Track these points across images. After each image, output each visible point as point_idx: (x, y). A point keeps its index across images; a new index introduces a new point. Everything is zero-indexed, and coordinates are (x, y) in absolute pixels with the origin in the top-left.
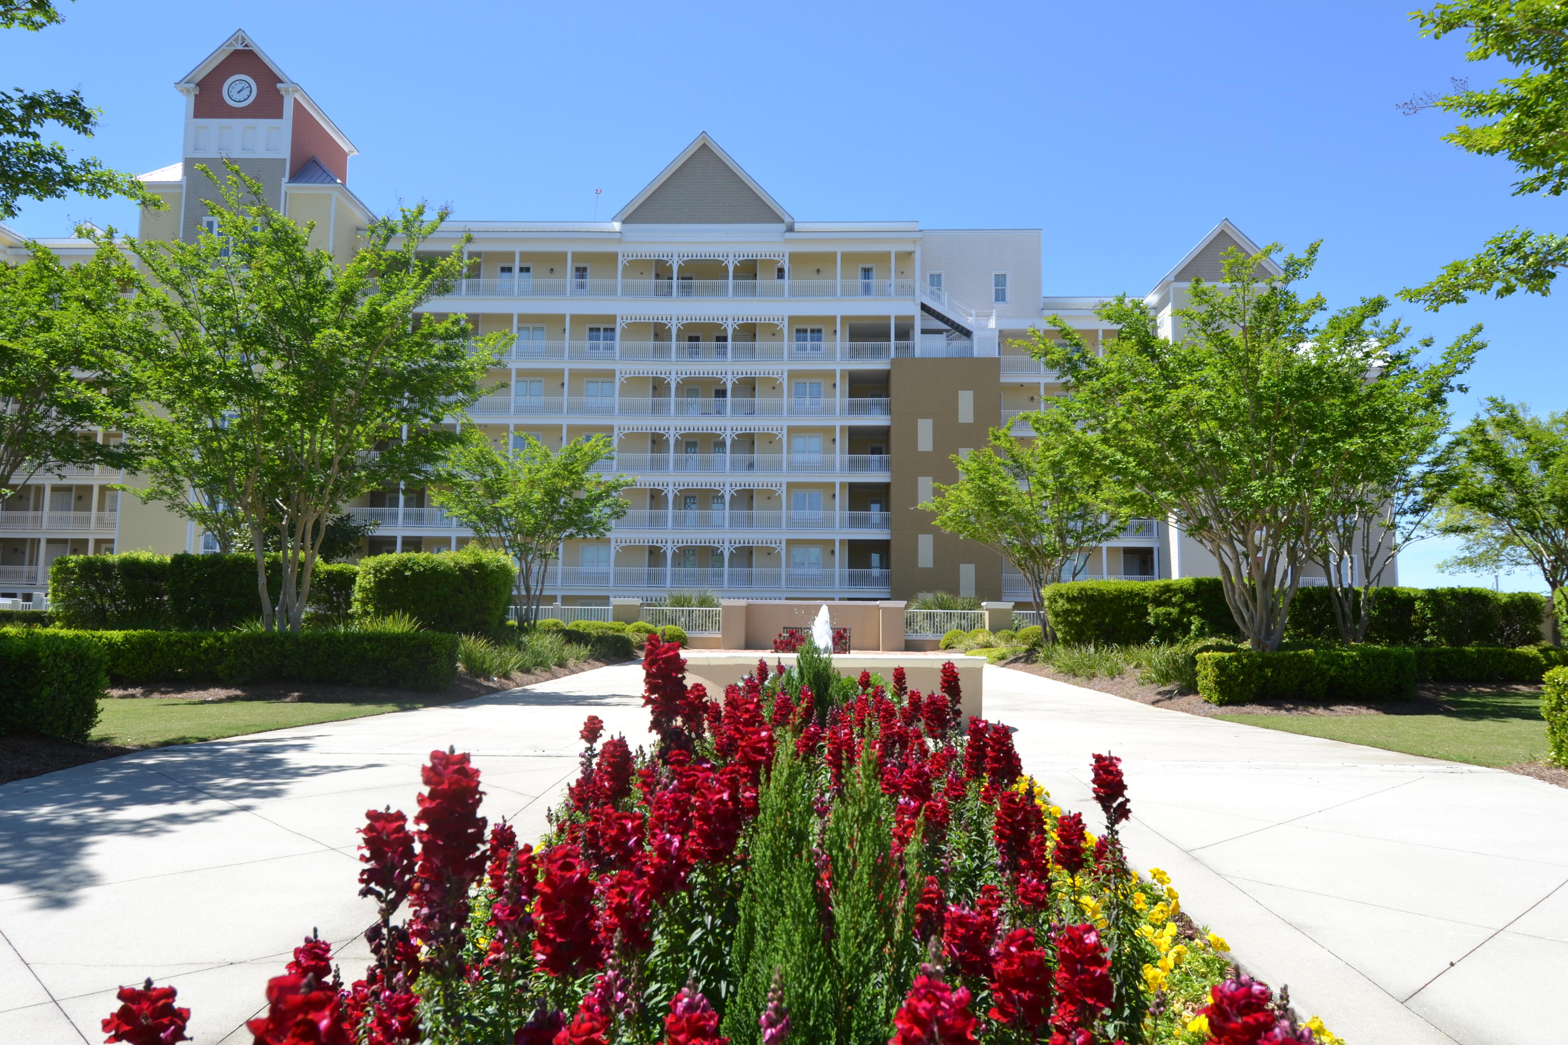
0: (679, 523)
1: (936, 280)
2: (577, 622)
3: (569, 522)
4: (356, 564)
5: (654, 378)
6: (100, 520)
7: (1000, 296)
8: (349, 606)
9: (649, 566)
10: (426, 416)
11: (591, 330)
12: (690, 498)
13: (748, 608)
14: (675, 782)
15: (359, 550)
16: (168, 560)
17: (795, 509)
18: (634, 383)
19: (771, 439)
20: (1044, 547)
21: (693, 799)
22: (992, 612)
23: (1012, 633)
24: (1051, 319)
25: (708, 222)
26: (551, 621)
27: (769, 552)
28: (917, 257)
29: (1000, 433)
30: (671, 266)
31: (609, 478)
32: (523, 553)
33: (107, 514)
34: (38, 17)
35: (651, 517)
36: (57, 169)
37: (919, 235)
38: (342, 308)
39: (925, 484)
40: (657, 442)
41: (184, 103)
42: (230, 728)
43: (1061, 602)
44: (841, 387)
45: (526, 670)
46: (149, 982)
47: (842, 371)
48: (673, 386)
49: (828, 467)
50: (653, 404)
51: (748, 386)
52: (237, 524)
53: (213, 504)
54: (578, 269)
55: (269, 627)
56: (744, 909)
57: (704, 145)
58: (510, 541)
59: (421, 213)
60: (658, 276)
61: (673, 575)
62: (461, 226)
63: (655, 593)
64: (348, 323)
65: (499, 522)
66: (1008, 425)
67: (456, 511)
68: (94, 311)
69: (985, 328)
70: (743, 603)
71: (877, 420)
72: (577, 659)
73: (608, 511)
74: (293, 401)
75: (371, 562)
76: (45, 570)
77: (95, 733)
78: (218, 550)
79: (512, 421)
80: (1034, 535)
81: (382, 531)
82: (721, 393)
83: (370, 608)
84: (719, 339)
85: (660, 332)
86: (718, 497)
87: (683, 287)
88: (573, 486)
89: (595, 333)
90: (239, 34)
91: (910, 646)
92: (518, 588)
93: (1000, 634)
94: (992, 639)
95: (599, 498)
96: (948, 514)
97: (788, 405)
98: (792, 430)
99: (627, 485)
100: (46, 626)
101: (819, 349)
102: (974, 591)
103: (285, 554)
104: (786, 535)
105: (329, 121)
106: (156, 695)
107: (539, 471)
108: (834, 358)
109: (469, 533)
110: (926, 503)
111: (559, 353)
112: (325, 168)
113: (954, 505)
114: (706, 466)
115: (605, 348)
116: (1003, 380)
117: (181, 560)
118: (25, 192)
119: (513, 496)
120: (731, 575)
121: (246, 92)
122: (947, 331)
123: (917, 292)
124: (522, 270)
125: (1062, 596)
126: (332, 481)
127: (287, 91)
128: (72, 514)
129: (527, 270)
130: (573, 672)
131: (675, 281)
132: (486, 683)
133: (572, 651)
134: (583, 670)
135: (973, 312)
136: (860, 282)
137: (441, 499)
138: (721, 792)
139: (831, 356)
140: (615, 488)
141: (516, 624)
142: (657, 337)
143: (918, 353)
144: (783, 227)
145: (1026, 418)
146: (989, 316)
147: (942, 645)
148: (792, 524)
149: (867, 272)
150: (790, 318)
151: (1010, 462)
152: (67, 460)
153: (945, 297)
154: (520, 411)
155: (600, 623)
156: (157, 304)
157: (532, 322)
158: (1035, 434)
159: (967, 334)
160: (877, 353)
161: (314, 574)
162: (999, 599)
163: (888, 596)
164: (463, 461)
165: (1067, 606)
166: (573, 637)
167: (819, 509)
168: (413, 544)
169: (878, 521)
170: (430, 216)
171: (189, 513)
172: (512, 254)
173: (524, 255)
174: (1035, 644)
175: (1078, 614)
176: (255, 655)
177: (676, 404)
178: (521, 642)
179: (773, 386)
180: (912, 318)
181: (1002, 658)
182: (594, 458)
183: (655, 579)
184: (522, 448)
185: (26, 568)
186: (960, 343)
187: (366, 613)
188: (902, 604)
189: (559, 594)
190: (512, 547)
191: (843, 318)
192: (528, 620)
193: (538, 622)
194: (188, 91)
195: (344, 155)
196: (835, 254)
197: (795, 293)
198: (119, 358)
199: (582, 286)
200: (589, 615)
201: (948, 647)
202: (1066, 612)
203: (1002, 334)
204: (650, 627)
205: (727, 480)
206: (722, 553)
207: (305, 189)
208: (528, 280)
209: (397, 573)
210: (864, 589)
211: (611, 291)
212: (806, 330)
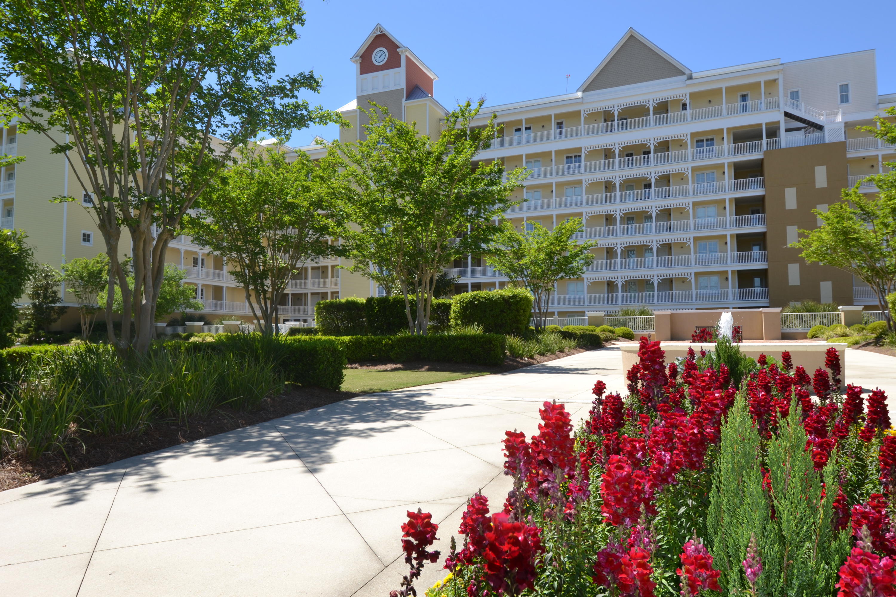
0: (624, 266)
1: (795, 95)
2: (567, 327)
3: (561, 270)
4: (451, 299)
5: (606, 182)
6: (332, 282)
7: (844, 99)
8: (449, 321)
9: (608, 293)
10: (482, 217)
11: (567, 158)
12: (631, 251)
13: (672, 315)
14: (663, 422)
15: (450, 291)
16: (365, 301)
17: (700, 253)
18: (593, 186)
19: (682, 211)
20: (887, 267)
21: (676, 432)
22: (846, 313)
23: (863, 326)
24: (889, 110)
25: (636, 83)
26: (553, 326)
27: (683, 280)
28: (781, 82)
29: (851, 191)
30: (613, 113)
31: (581, 243)
32: (535, 289)
33: (335, 279)
34: (290, 38)
35: (607, 264)
36: (305, 112)
37: (781, 67)
38: (437, 164)
39: (792, 231)
40: (609, 219)
41: (355, 68)
42: (400, 384)
44: (729, 173)
45: (542, 354)
46: (420, 510)
47: (728, 163)
48: (618, 185)
49: (722, 225)
50: (606, 197)
51: (665, 180)
52: (393, 281)
53: (381, 272)
54: (558, 124)
55: (413, 333)
56: (713, 497)
57: (632, 36)
58: (528, 282)
59: (469, 105)
60: (605, 121)
61: (623, 297)
62: (489, 110)
63: (612, 308)
64: (439, 172)
65: (522, 272)
66: (857, 185)
67: (499, 268)
68: (325, 182)
69: (834, 122)
70: (668, 312)
71: (755, 192)
72: (570, 347)
73: (582, 262)
74: (417, 216)
75: (458, 297)
76: (312, 309)
77: (343, 387)
78: (385, 295)
79: (525, 215)
80: (878, 260)
81: (461, 281)
82: (648, 186)
83: (459, 322)
84: (645, 153)
85: (608, 153)
86: (648, 249)
87: (622, 125)
88: (562, 249)
89: (569, 160)
90: (378, 27)
91: (785, 337)
92: (534, 308)
93: (852, 327)
94: (848, 331)
95: (576, 255)
96: (811, 249)
97: (693, 189)
98: (695, 204)
99: (592, 246)
100: (315, 335)
101: (712, 151)
102: (831, 299)
103: (417, 295)
104: (693, 270)
105: (423, 64)
106: (366, 367)
107: (542, 243)
108: (723, 156)
109: (506, 279)
110: (792, 243)
111: (549, 174)
112: (423, 89)
113: (816, 243)
114: (640, 231)
115: (576, 167)
116: (849, 156)
117: (370, 300)
118: (293, 126)
119: (528, 258)
120: (659, 296)
121: (383, 56)
122: (804, 128)
123: (781, 105)
124: (527, 129)
126: (437, 256)
127: (402, 52)
128: (320, 280)
129: (529, 128)
130: (568, 355)
131: (616, 122)
132: (521, 361)
133: (568, 343)
134: (574, 354)
135: (824, 112)
136: (739, 104)
137: (491, 261)
138: (693, 429)
139: (721, 154)
140: (585, 248)
141: (534, 328)
142: (606, 157)
143: (783, 145)
144: (684, 77)
145: (871, 180)
146: (836, 114)
147: (809, 336)
148: (698, 262)
149: (744, 97)
150: (692, 134)
151: (858, 211)
152: (318, 254)
153: (802, 106)
154: (529, 209)
155: (581, 327)
156: (352, 174)
157: (533, 158)
158: (878, 190)
159: (820, 128)
160: (753, 149)
161: (432, 306)
162: (851, 304)
163: (768, 305)
164: (501, 240)
166: (567, 335)
167: (716, 252)
168: (477, 287)
169: (758, 257)
170: (474, 106)
171: (372, 277)
172: (521, 121)
173: (527, 120)
174: (881, 334)
176: (407, 347)
177: (620, 196)
178: (538, 339)
179: (682, 177)
180: (778, 122)
181: (856, 343)
182: (573, 231)
183: (612, 300)
184: (532, 230)
185: (303, 307)
186: (815, 135)
187: (457, 325)
188: (778, 310)
189: (556, 311)
190: (530, 286)
191: (728, 129)
192: (540, 326)
193: (547, 327)
194: (356, 61)
195: (431, 80)
196: (721, 89)
197: (693, 118)
198: (338, 202)
199: (561, 133)
200: (573, 323)
201: (814, 337)
203: (847, 125)
204: (611, 328)
205: (654, 239)
206: (653, 283)
207: (414, 103)
208: (530, 134)
209: (471, 302)
210: (750, 301)
211: (578, 134)
212: (702, 141)
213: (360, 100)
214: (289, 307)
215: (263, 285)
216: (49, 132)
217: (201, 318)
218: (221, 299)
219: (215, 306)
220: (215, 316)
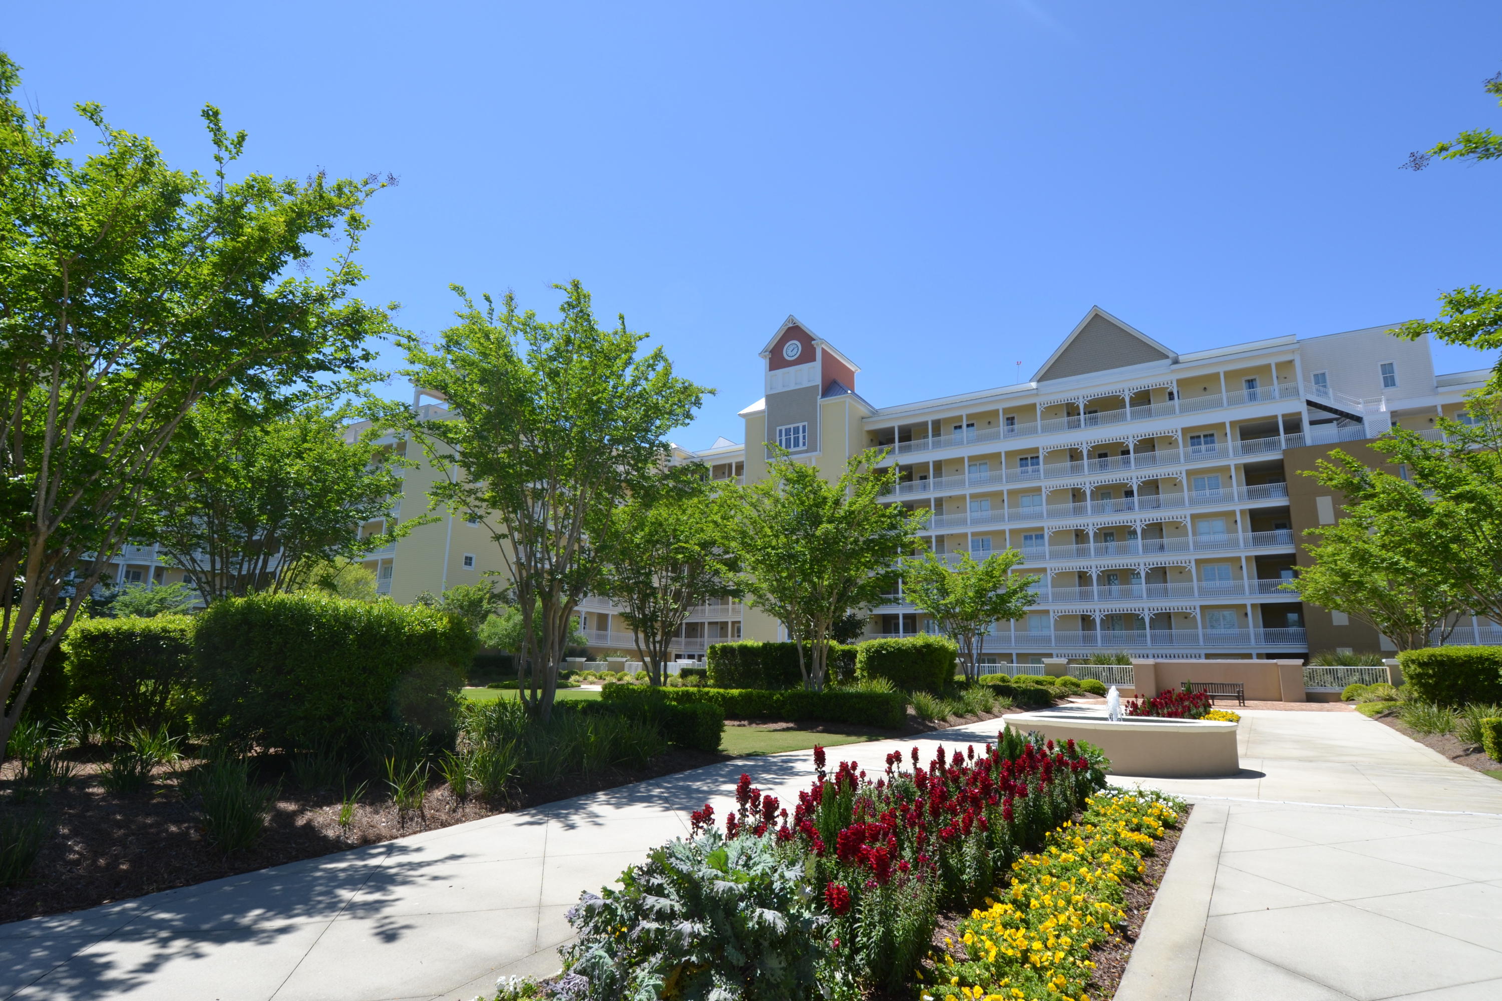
0: (1104, 596)
1: (1320, 379)
2: (1019, 676)
3: (996, 610)
4: (857, 645)
5: (1072, 489)
6: (733, 609)
7: (1389, 382)
8: (855, 672)
9: (1082, 631)
11: (1021, 460)
12: (1111, 576)
13: (1156, 666)
15: (858, 637)
17: (1206, 580)
18: (1056, 495)
19: (1177, 526)
22: (1392, 668)
26: (989, 677)
27: (1185, 616)
28: (1298, 364)
30: (1078, 406)
33: (736, 606)
35: (1079, 592)
37: (1297, 346)
40: (1080, 536)
41: (763, 364)
43: (1413, 667)
44: (1238, 477)
45: (959, 715)
47: (1236, 465)
48: (1088, 493)
49: (1235, 544)
50: (1074, 508)
51: (1152, 486)
54: (1008, 419)
55: (806, 688)
57: (1097, 315)
60: (1069, 414)
61: (1101, 637)
62: (922, 405)
69: (1376, 413)
70: (1151, 661)
71: (1277, 501)
72: (1002, 707)
73: (1023, 601)
75: (864, 644)
76: (708, 642)
77: (720, 748)
79: (969, 530)
81: (890, 611)
82: (1129, 494)
83: (865, 674)
84: (1122, 453)
85: (1074, 454)
86: (1134, 575)
87: (1090, 419)
88: (995, 586)
89: (1024, 462)
90: (791, 319)
91: (1311, 698)
92: (960, 658)
94: (1393, 692)
95: (1015, 592)
97: (1190, 497)
98: (1194, 517)
101: (1212, 450)
104: (1198, 602)
105: (842, 355)
106: (754, 725)
107: (968, 579)
108: (1228, 456)
111: (999, 479)
112: (842, 384)
114: (1122, 551)
115: (1033, 471)
119: (954, 595)
120: (1152, 636)
121: (796, 350)
122: (1336, 419)
123: (1301, 392)
124: (968, 426)
125: (1413, 661)
127: (817, 344)
128: (720, 606)
129: (972, 425)
130: (995, 717)
131: (1082, 416)
132: (929, 724)
133: (1001, 701)
134: (1004, 716)
135: (1361, 400)
136: (1245, 392)
139: (1224, 454)
140: (1027, 584)
141: (960, 680)
142: (1071, 458)
143: (1309, 442)
144: (1169, 361)
146: (1379, 401)
147: (1343, 697)
148: (1203, 592)
149: (1251, 383)
150: (1183, 429)
153: (1333, 393)
154: (975, 522)
155: (1031, 677)
157: (978, 461)
159: (1359, 420)
160: (1271, 446)
163: (1307, 651)
165: (1419, 670)
166: (1003, 690)
167: (1227, 579)
168: (911, 618)
172: (961, 417)
173: (969, 416)
175: (1430, 677)
177: (1092, 506)
178: (959, 696)
179: (1174, 484)
180: (1300, 413)
181: (1378, 712)
183: (1085, 640)
185: (699, 640)
186: (1351, 429)
187: (864, 678)
188: (1300, 662)
189: (1014, 652)
191: (1231, 423)
192: (971, 677)
193: (981, 678)
194: (765, 357)
195: (852, 373)
196: (1218, 374)
197: (1184, 410)
199: (1012, 430)
200: (1026, 671)
201: (1349, 699)
202: (1419, 676)
203: (1394, 414)
204: (1074, 680)
205: (1142, 561)
206: (1143, 619)
207: (831, 400)
208: (973, 432)
209: (878, 652)
210: (1281, 645)
211: (1033, 431)
212: (1199, 437)
213: (770, 399)
214: (683, 639)
215: (652, 627)
216: (485, 520)
217: (582, 653)
218: (605, 629)
219: (599, 637)
220: (599, 650)
